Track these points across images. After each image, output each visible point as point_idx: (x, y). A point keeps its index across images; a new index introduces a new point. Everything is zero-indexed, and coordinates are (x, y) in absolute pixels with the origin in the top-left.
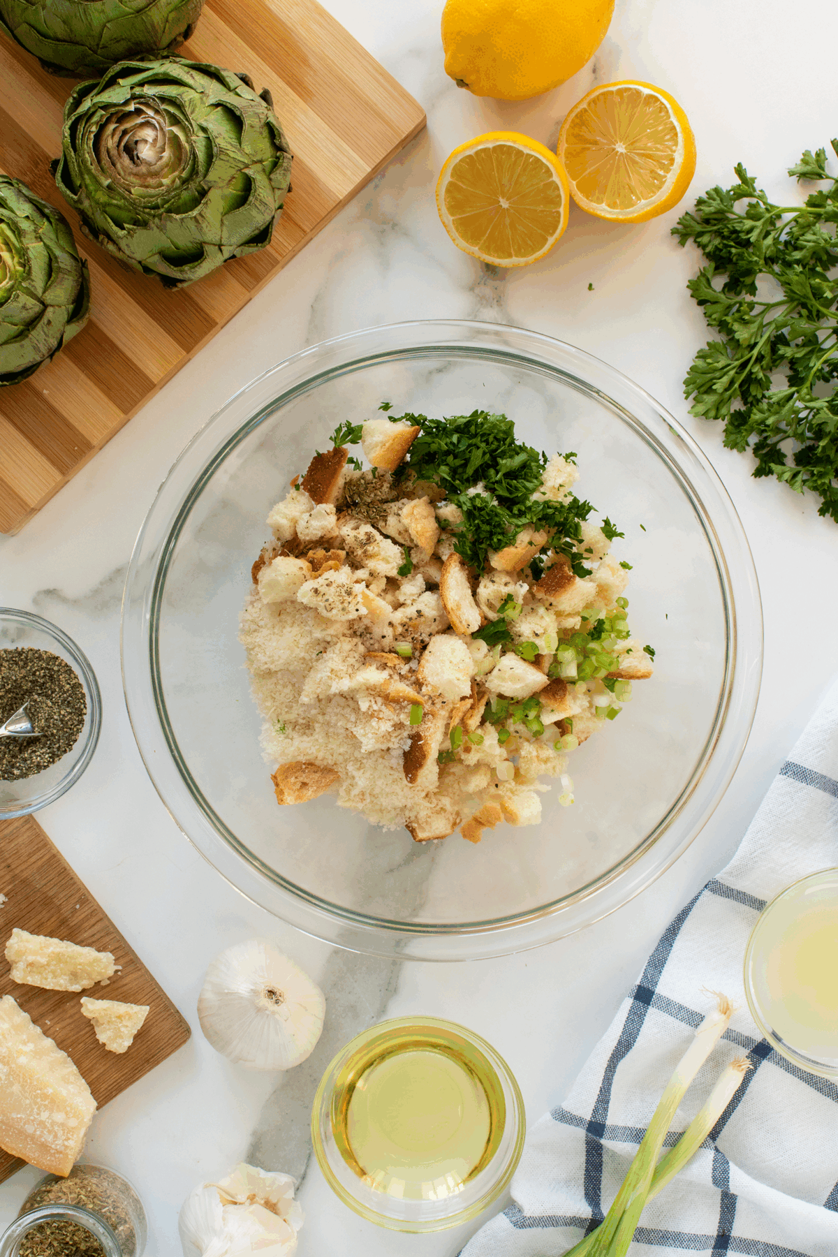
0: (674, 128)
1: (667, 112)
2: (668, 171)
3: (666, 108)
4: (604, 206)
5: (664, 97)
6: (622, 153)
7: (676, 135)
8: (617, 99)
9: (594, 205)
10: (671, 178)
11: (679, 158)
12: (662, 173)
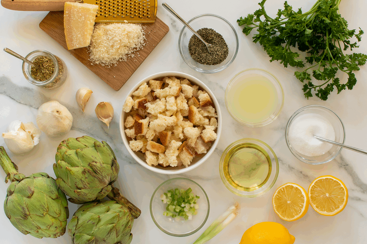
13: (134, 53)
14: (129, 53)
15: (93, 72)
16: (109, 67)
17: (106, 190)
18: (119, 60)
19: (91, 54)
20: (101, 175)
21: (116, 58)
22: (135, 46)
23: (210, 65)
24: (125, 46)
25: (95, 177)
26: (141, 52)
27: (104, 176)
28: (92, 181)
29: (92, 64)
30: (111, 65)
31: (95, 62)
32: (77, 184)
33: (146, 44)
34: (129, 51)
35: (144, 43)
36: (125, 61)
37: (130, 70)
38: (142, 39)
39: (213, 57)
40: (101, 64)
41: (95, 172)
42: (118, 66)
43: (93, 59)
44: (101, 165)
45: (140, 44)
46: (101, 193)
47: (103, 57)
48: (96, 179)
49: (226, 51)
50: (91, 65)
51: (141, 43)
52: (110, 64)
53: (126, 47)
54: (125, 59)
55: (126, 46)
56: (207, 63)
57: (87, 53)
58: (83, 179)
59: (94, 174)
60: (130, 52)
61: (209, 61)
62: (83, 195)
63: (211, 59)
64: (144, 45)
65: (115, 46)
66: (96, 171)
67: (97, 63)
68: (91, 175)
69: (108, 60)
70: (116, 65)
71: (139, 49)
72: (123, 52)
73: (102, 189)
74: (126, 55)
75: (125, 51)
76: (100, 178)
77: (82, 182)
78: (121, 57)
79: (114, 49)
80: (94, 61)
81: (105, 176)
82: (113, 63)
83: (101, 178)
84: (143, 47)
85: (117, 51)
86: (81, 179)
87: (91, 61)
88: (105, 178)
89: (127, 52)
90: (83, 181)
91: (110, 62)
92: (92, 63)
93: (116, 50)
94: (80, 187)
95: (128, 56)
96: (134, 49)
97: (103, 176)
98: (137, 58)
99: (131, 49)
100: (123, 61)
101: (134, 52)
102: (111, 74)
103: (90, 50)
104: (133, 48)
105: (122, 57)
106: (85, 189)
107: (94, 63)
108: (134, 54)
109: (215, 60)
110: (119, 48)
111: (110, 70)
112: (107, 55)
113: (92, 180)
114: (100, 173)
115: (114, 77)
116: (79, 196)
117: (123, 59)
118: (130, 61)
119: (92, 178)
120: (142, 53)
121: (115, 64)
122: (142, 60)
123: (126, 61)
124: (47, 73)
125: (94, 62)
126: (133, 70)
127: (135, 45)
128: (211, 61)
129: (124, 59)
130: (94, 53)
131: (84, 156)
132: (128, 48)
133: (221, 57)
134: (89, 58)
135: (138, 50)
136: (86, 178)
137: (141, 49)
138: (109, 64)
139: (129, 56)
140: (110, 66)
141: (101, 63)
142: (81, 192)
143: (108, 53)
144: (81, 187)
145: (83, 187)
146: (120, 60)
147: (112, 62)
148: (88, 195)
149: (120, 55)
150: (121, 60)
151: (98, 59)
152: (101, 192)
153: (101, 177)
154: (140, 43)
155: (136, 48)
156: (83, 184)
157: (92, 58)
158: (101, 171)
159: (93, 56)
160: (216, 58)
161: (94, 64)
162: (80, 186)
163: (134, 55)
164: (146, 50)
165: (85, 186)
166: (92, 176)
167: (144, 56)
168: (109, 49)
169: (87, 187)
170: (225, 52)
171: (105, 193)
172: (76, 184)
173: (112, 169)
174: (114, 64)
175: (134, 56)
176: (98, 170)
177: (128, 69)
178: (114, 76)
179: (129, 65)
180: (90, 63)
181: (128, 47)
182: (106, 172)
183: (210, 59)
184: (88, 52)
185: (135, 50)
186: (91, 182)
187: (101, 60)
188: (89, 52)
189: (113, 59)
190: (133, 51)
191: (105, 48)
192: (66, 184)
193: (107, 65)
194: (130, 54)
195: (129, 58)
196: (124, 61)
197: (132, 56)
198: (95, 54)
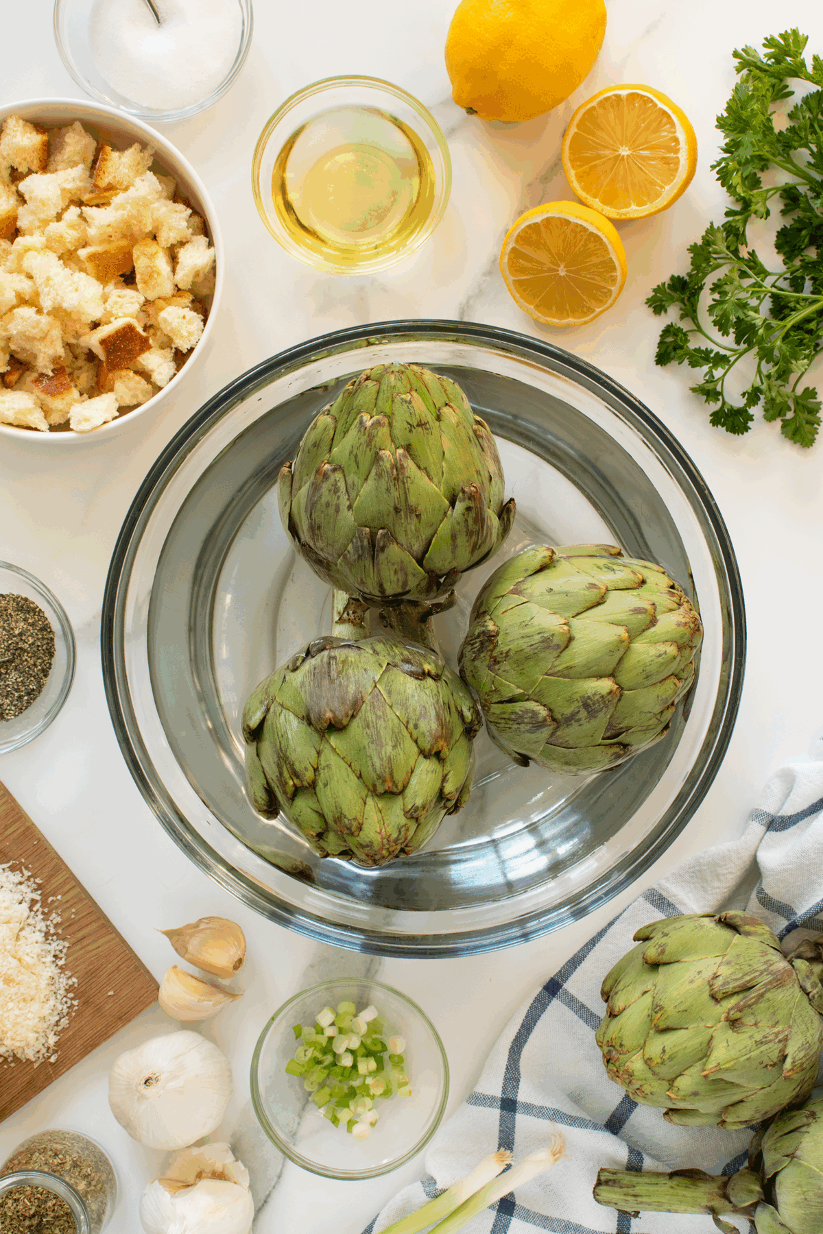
0: (664, 113)
1: (652, 101)
2: (677, 151)
3: (648, 98)
4: (634, 207)
5: (643, 90)
6: (628, 156)
7: (669, 117)
8: (600, 111)
9: (623, 211)
10: (683, 156)
11: (681, 135)
12: (672, 155)
13: (46, 910)
14: (44, 929)
15: (80, 1060)
16: (75, 1003)
17: (807, 977)
18: (61, 968)
19: (18, 1056)
20: (762, 973)
21: (51, 974)
22: (25, 906)
23: (50, 664)
24: (18, 938)
25: (762, 995)
26: (49, 889)
27: (765, 966)
28: (771, 1010)
29: (53, 1059)
30: (71, 995)
31: (49, 1048)
32: (767, 1061)
33: (27, 868)
34: (38, 928)
35: (21, 872)
36: (68, 947)
37: (101, 937)
38: (7, 877)
39: (25, 651)
40: (59, 1028)
41: (747, 988)
42: (77, 975)
43: (38, 1052)
44: (728, 963)
45: (23, 888)
46: (813, 997)
47: (37, 1020)
48: (768, 995)
49: (18, 604)
50: (57, 1061)
51: (21, 883)
52: (65, 999)
53: (23, 933)
54: (60, 948)
55: (18, 935)
56: (41, 675)
57: (13, 1065)
58: (758, 1037)
59: (753, 994)
60: (42, 925)
61: (35, 665)
62: (805, 1056)
63: (31, 657)
64: (30, 874)
65: (9, 972)
66: (744, 984)
67: (52, 1040)
68: (753, 1004)
69: (52, 1002)
70: (74, 980)
71: (39, 892)
72: (37, 949)
73: (803, 988)
74: (47, 939)
75: (34, 940)
76: (770, 982)
77: (767, 1043)
78: (50, 958)
79: (19, 979)
80: (44, 1050)
81: (765, 963)
82: (66, 990)
83: (770, 978)
84: (32, 880)
85: (28, 967)
86: (756, 1042)
87: (42, 1060)
88: (771, 965)
89: (38, 933)
90: (765, 1037)
91: (59, 997)
92: (49, 1057)
93: (23, 970)
94: (777, 1055)
95: (53, 935)
96: (35, 909)
97: (765, 970)
98: (68, 905)
99: (31, 921)
100: (66, 955)
101: (43, 913)
102: (98, 1001)
103: (6, 1055)
104: (31, 910)
105: (53, 953)
106: (790, 1043)
107: (51, 1051)
108: (50, 912)
109: (38, 646)
110: (20, 960)
111: (86, 1003)
112: (35, 1006)
113: (769, 1008)
114: (753, 976)
115: (111, 993)
116: (803, 1070)
117: (58, 953)
118: (72, 929)
119: (762, 1005)
120: (54, 886)
121: (70, 982)
122: (77, 890)
123: (67, 944)
124: (54, 1205)
125: (47, 1052)
126: (104, 926)
127: (20, 903)
128: (39, 661)
129: (61, 951)
130: (18, 1044)
131: (683, 1007)
132: (28, 929)
133: (33, 625)
134: (32, 1063)
135: (38, 898)
136: (756, 1024)
137: (40, 887)
138: (66, 1002)
139: (52, 931)
140: (72, 999)
141: (56, 1028)
142: (794, 1058)
143: (29, 998)
144: (780, 1051)
145: (781, 1045)
146: (61, 963)
147: (62, 992)
148: (810, 1039)
149: (44, 960)
150: (61, 959)
151: (43, 1034)
152: (808, 994)
153: (766, 978)
154: (19, 886)
155: (34, 902)
156: (771, 1041)
157: (33, 1053)
158: (747, 969)
159: (27, 1051)
160: (33, 644)
161: (55, 1052)
162: (775, 1056)
163: (54, 915)
164: (46, 871)
165: (781, 1037)
166: (756, 1003)
167: (65, 883)
168: (16, 994)
169: (786, 1033)
170: (20, 609)
171: (814, 986)
172: (764, 1065)
173: (748, 934)
174: (70, 986)
175: (57, 913)
176: (742, 977)
177: (95, 941)
178: (109, 994)
179: (84, 938)
180: (51, 1063)
181: (21, 930)
182: (755, 957)
183: (32, 662)
184: (12, 1062)
185: (37, 906)
186: (774, 1013)
187: (45, 1026)
188: (10, 1059)
189: (53, 988)
190: (39, 913)
191: (11, 1005)
192: (750, 1099)
193: (65, 1011)
194: (47, 926)
195: (60, 931)
196: (65, 951)
197: (55, 922)
198: (23, 1044)
